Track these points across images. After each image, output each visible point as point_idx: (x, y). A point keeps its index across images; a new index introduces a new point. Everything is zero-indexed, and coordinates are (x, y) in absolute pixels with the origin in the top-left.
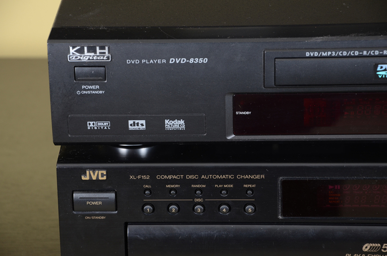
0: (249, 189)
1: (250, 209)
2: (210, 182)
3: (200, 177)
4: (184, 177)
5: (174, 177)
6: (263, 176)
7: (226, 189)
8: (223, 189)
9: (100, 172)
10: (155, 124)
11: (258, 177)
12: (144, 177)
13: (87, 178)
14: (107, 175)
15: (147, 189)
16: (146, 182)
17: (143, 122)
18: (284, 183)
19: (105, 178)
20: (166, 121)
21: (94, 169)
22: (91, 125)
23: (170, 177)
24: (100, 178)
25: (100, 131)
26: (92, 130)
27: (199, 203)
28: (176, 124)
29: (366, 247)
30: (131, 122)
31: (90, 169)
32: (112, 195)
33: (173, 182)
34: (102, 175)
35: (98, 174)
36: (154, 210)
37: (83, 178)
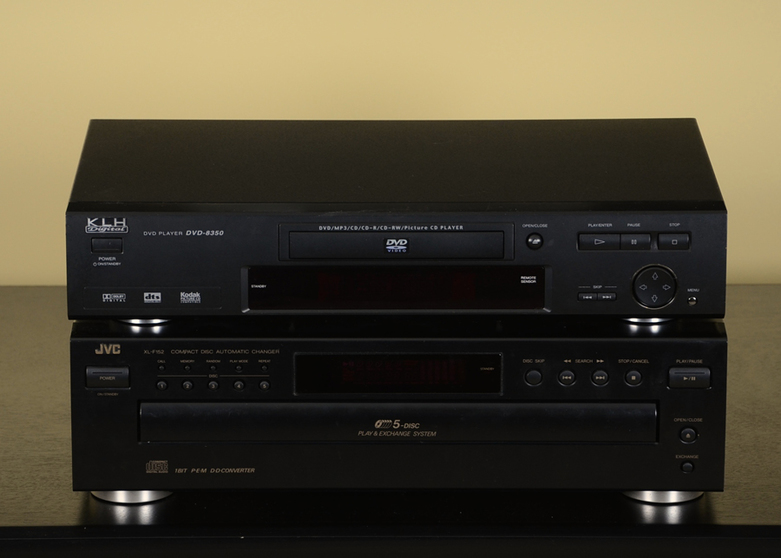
0: (264, 364)
1: (264, 385)
2: (225, 357)
3: (215, 351)
4: (199, 352)
5: (189, 352)
6: (278, 351)
7: (241, 364)
8: (238, 364)
9: (114, 346)
10: (171, 297)
11: (272, 352)
12: (158, 352)
13: (101, 352)
14: (121, 349)
15: (161, 364)
16: (160, 357)
17: (159, 294)
18: (297, 357)
19: (119, 352)
20: (182, 294)
21: (108, 344)
22: (106, 297)
23: (184, 352)
24: (114, 353)
25: (116, 303)
26: (108, 302)
27: (213, 379)
28: (191, 297)
29: (378, 424)
30: (146, 294)
31: (104, 343)
32: (126, 371)
33: (187, 356)
34: (117, 349)
35: (113, 349)
36: (167, 387)
37: (97, 352)
